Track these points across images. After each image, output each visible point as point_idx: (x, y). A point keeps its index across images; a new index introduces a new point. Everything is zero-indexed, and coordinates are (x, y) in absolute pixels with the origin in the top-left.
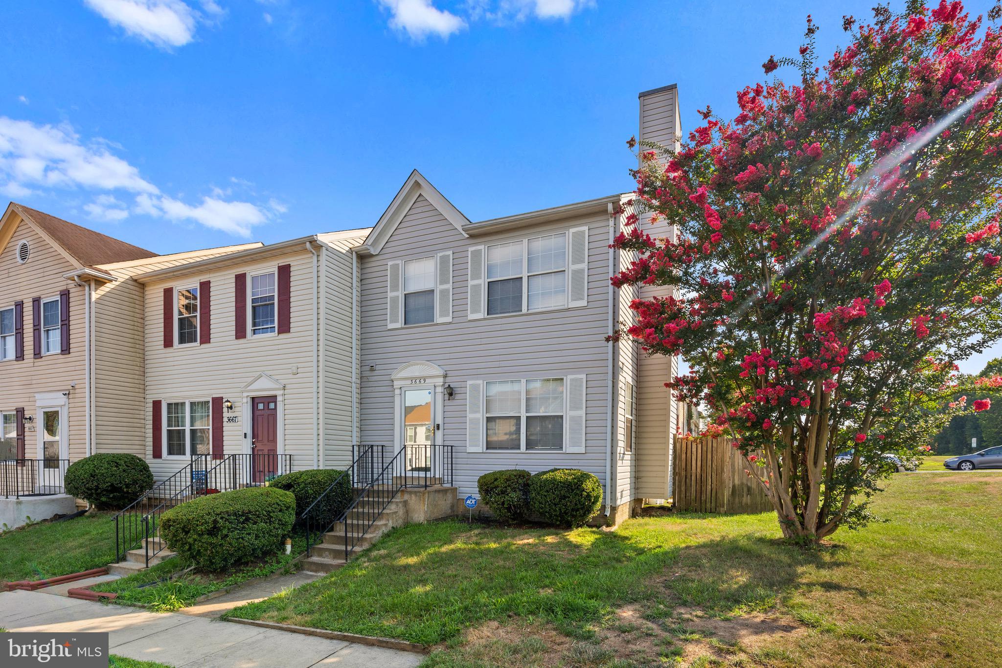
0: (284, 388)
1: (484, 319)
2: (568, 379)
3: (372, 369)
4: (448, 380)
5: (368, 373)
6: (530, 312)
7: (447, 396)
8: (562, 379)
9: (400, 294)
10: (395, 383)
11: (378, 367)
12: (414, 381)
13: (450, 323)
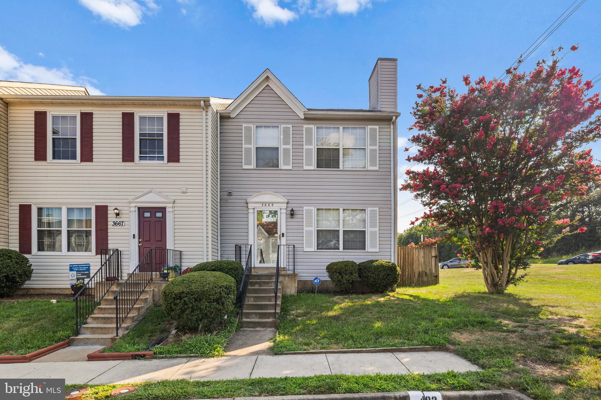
0: (174, 202)
1: (315, 170)
2: (369, 210)
3: (230, 194)
4: (289, 205)
5: (227, 197)
6: (344, 169)
7: (289, 216)
8: (365, 210)
9: (253, 147)
10: (249, 205)
11: (234, 194)
12: (264, 205)
13: (291, 170)
